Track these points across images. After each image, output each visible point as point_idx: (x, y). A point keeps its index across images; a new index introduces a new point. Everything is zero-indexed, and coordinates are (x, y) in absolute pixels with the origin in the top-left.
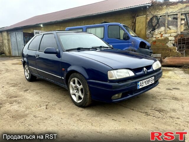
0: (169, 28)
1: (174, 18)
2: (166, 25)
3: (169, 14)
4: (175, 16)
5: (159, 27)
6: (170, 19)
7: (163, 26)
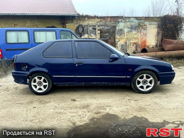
0: (91, 36)
1: (93, 29)
2: (89, 33)
3: (90, 25)
4: (94, 27)
5: (84, 34)
6: (91, 28)
7: (86, 34)
